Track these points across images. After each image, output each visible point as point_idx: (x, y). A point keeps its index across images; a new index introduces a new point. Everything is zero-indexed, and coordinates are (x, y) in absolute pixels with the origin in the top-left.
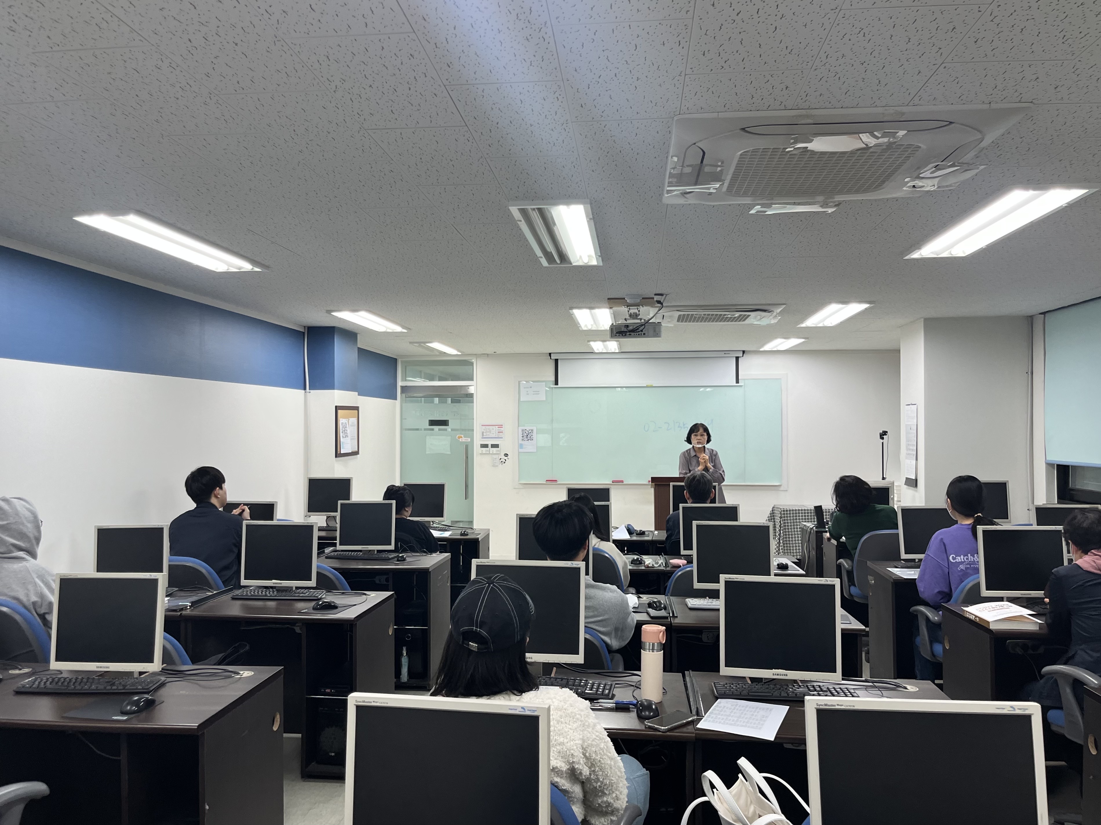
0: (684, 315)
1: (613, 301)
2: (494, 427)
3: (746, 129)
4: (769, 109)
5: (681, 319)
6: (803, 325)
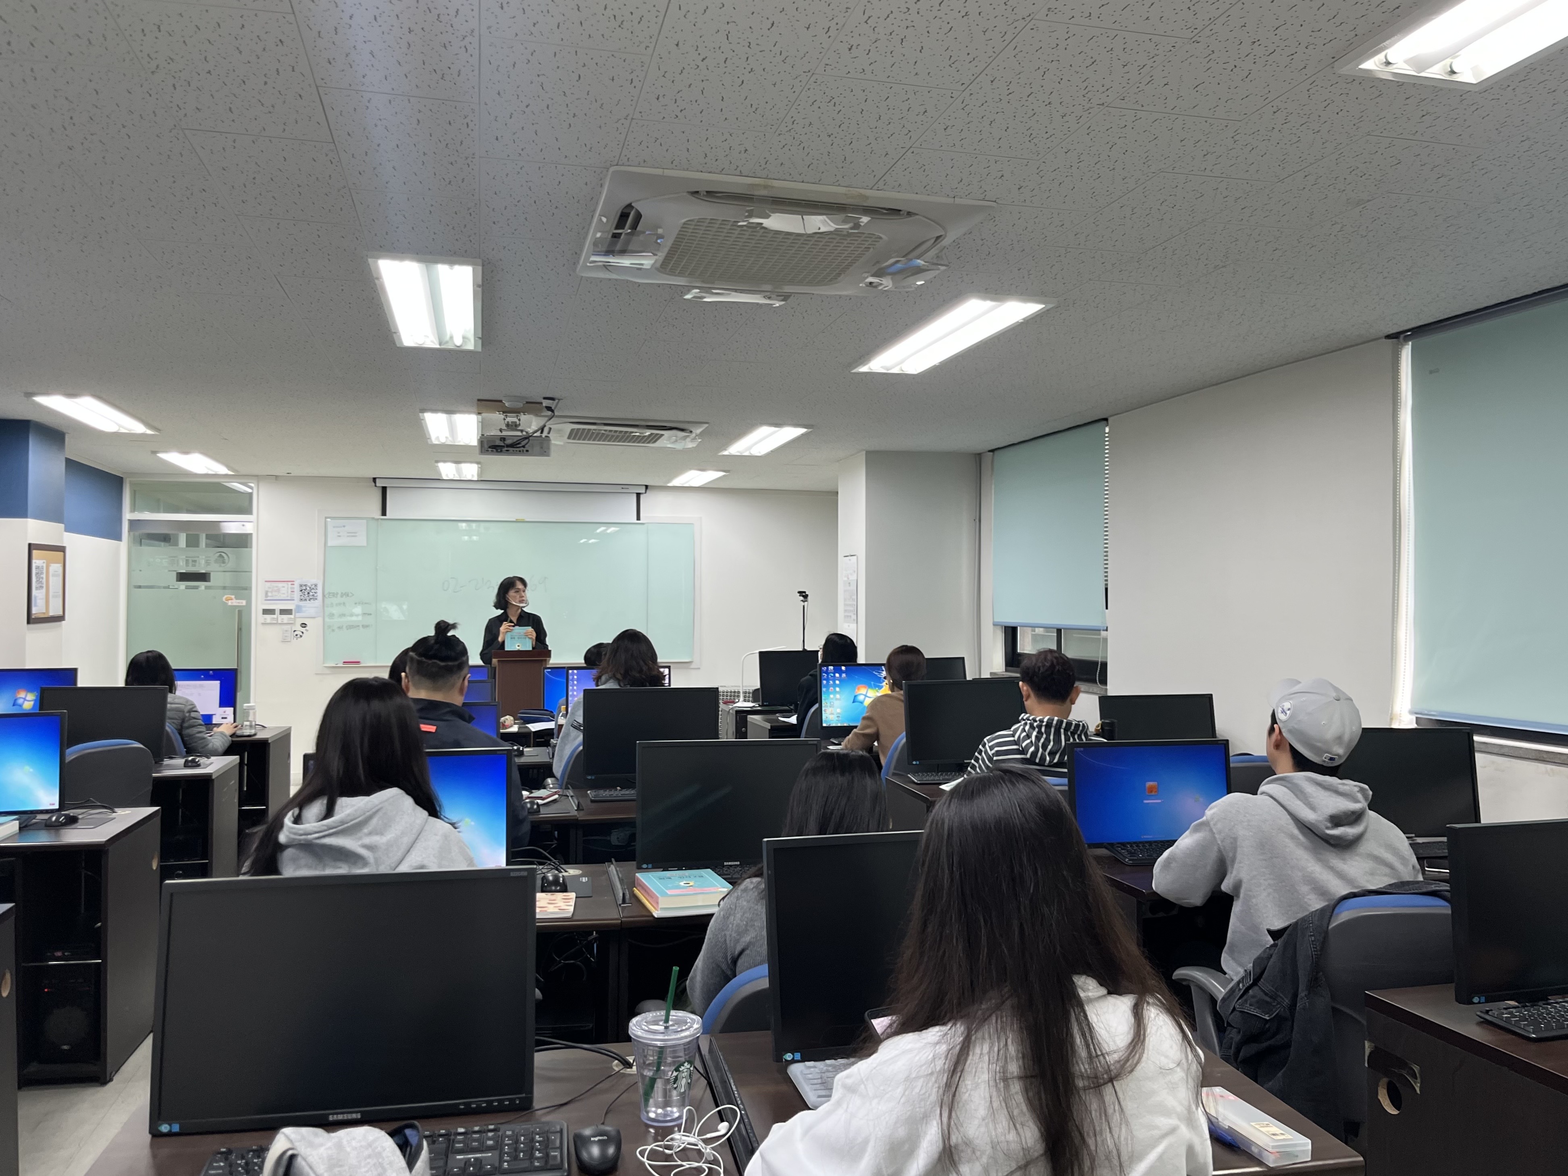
0: (578, 429)
1: (484, 404)
2: (284, 584)
3: (696, 194)
4: (723, 172)
5: (573, 435)
6: (726, 453)
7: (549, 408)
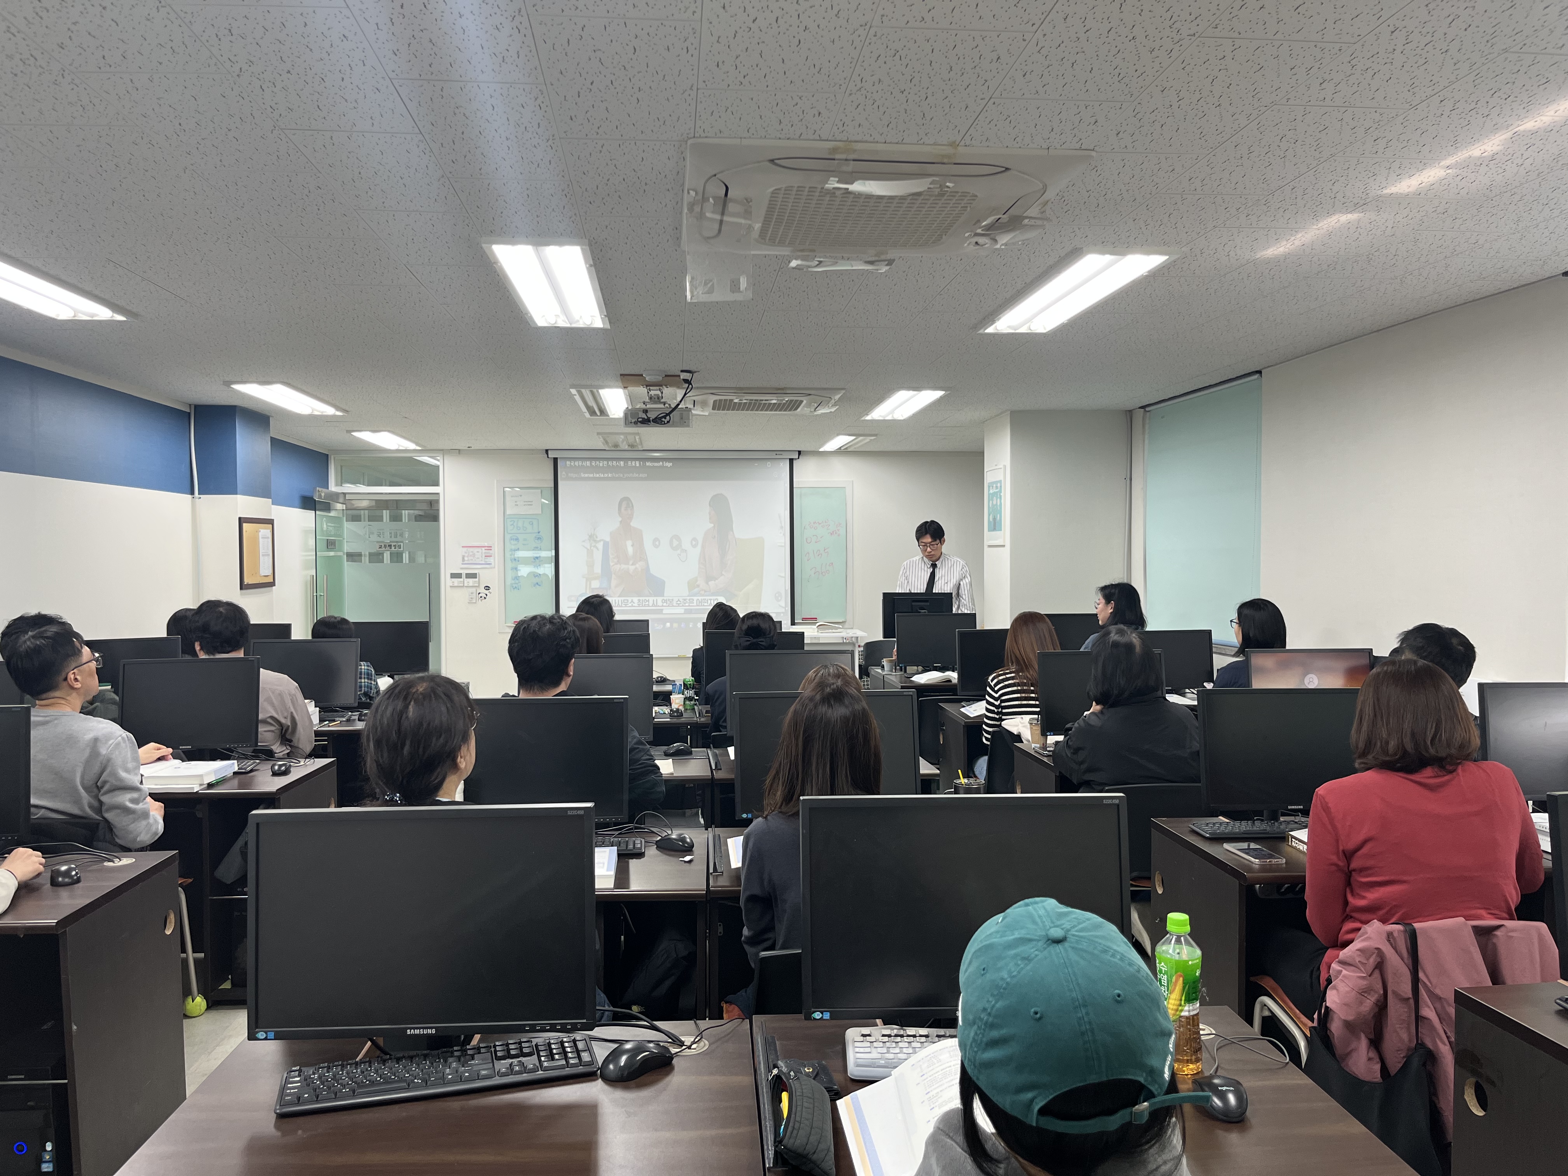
0: (720, 400)
1: (628, 379)
2: (478, 549)
3: (775, 161)
4: (801, 138)
5: (717, 406)
6: (868, 418)
7: (688, 381)
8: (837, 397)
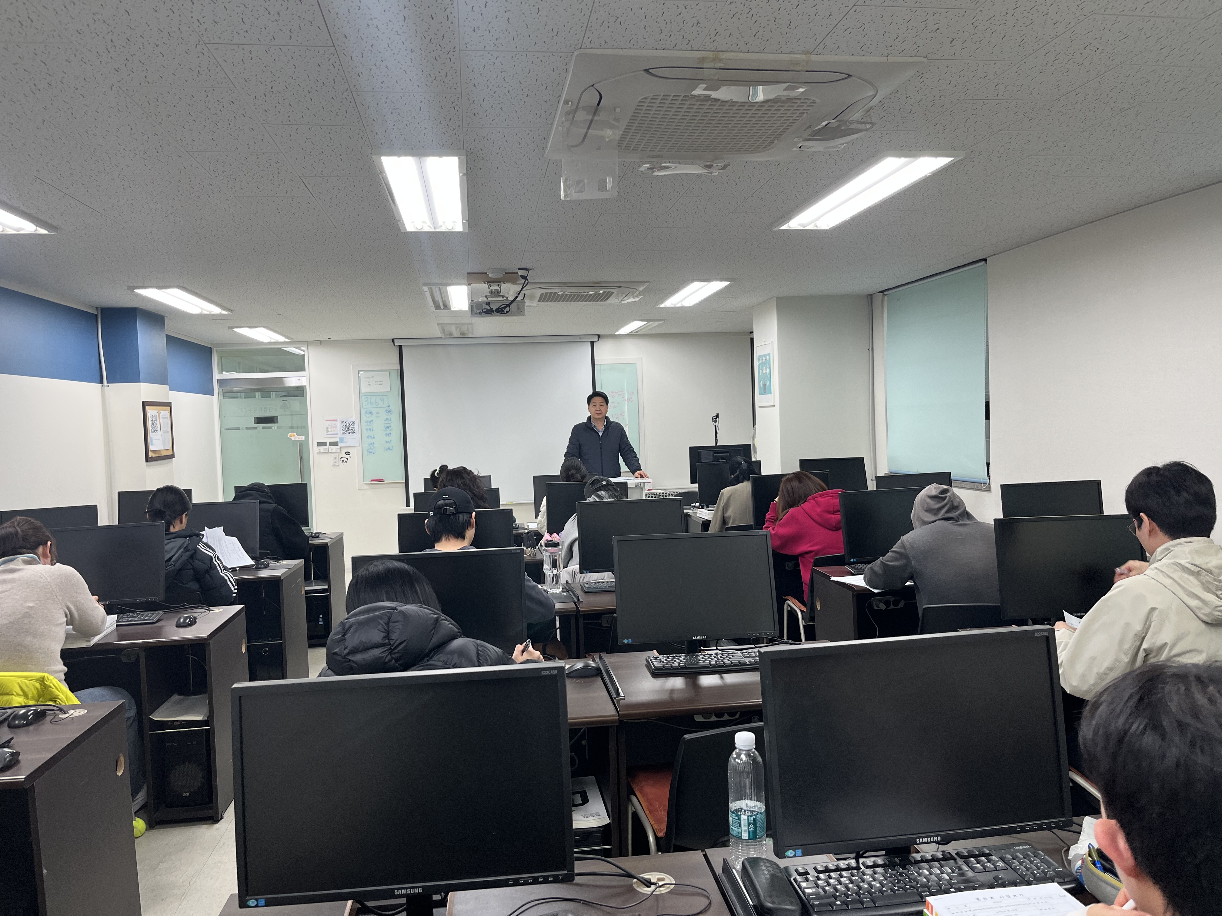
0: (547, 293)
1: (473, 277)
3: (649, 70)
4: (676, 48)
5: (544, 298)
6: (662, 306)
7: (524, 277)
8: (641, 289)
